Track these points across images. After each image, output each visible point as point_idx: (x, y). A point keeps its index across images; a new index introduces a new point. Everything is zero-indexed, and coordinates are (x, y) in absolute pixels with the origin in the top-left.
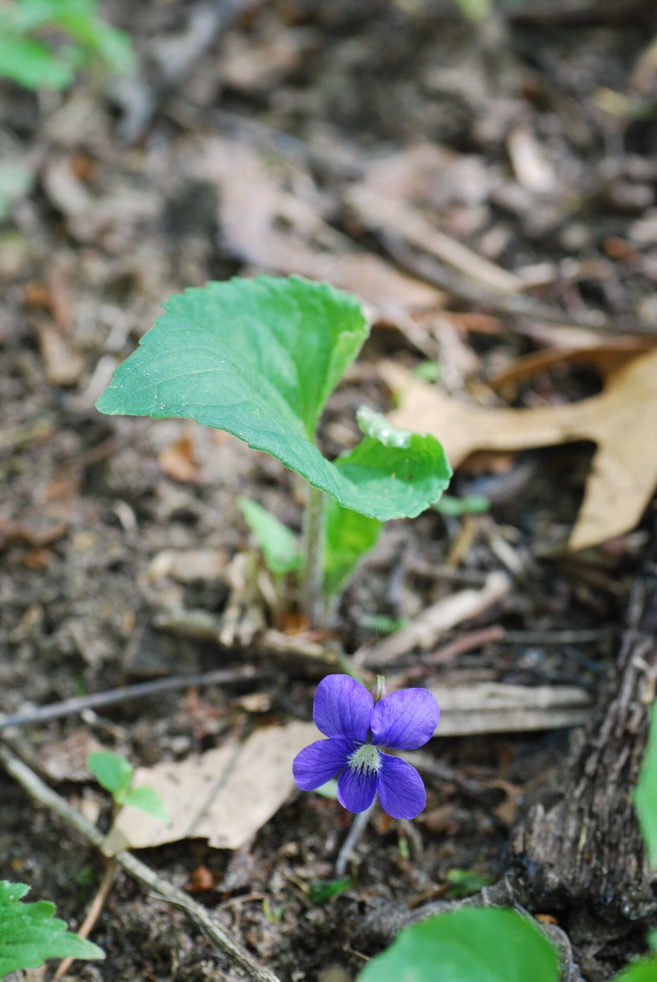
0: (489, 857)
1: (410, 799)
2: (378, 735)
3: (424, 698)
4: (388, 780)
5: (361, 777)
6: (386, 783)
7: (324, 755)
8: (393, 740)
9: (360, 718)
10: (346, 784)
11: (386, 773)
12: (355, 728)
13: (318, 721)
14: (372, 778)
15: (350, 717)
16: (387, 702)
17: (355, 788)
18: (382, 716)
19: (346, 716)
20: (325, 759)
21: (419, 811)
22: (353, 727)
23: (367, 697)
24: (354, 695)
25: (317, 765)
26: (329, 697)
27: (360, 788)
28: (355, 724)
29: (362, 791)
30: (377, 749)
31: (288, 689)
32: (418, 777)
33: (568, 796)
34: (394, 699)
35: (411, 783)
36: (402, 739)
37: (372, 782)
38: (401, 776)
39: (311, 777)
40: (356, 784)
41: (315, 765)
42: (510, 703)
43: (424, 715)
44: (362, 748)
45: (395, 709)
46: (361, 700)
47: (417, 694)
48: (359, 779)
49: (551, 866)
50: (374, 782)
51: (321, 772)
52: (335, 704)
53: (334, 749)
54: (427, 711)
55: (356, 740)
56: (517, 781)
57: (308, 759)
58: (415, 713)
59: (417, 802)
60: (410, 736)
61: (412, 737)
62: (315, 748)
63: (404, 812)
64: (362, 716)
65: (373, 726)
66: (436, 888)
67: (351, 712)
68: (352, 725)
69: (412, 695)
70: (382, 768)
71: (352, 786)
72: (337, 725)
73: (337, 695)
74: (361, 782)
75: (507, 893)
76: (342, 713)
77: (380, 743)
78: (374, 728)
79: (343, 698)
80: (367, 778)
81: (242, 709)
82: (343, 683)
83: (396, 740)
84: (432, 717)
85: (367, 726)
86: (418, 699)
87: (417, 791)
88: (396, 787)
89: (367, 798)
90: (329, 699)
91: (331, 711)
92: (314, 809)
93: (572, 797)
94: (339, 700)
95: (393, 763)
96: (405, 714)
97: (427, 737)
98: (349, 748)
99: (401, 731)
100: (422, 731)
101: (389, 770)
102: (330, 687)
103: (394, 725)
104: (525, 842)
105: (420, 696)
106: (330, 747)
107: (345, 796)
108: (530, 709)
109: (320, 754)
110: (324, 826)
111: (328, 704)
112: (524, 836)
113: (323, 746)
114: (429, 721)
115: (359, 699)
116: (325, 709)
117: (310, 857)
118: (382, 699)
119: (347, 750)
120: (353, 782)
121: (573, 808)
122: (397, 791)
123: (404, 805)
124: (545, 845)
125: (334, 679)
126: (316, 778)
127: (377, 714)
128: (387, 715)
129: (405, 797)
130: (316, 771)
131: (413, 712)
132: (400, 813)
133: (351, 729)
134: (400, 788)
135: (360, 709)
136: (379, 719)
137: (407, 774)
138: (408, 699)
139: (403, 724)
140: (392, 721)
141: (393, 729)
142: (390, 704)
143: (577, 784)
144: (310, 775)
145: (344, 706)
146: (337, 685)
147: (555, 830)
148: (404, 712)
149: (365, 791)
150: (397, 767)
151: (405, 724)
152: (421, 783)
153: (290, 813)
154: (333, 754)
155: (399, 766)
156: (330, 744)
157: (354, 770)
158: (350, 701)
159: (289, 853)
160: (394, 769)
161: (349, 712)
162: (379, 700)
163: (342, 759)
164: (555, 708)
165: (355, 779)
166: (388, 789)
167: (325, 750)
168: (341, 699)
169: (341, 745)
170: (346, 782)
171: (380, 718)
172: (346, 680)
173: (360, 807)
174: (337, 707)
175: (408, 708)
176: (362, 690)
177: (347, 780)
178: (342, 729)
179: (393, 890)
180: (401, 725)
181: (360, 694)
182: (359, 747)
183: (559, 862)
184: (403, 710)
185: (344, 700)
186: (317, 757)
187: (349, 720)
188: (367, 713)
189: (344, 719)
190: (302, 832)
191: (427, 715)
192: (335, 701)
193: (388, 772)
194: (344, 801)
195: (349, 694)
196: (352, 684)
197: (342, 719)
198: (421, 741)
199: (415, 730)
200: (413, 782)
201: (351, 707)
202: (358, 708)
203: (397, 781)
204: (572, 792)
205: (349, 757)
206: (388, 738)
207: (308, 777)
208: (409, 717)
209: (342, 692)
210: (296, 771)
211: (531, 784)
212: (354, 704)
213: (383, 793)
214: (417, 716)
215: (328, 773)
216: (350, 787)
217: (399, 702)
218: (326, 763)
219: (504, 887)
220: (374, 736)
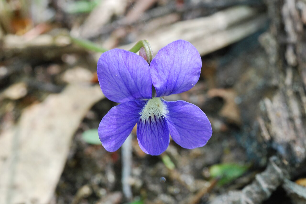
0: (232, 149)
1: (199, 130)
2: (159, 88)
3: (184, 47)
4: (177, 122)
5: (152, 125)
6: (175, 124)
7: (121, 118)
8: (172, 88)
9: (142, 80)
10: (142, 135)
11: (174, 116)
12: (140, 89)
13: (106, 93)
14: (161, 123)
15: (133, 81)
16: (157, 59)
17: (150, 135)
18: (158, 72)
19: (129, 81)
20: (122, 121)
21: (208, 137)
22: (138, 89)
23: (141, 61)
24: (130, 62)
25: (118, 128)
26: (110, 71)
27: (154, 134)
28: (139, 86)
29: (157, 136)
30: (161, 99)
31: (33, 74)
32: (200, 111)
33: (281, 86)
34: (162, 55)
35: (196, 118)
36: (178, 85)
37: (162, 126)
38: (187, 114)
39: (115, 139)
40: (150, 132)
41: (117, 129)
42: (199, 33)
43: (189, 60)
44: (148, 103)
45: (166, 63)
46: (137, 65)
47: (177, 45)
48: (151, 128)
49: (294, 141)
50: (164, 126)
51: (122, 133)
52: (117, 75)
53: (127, 111)
54: (190, 56)
55: (144, 98)
56: (227, 86)
57: (109, 126)
58: (182, 60)
59: (205, 131)
60: (184, 81)
61: (185, 81)
62: (112, 115)
63: (196, 142)
64: (143, 78)
65: (154, 83)
66: (207, 185)
67: (132, 77)
68: (137, 87)
69: (174, 47)
70: (169, 113)
71: (147, 135)
72: (123, 91)
73: (116, 68)
74: (153, 129)
75: (278, 174)
76: (125, 81)
77: (163, 94)
78: (155, 84)
79: (122, 68)
80: (156, 125)
81: (7, 100)
82: (117, 56)
83: (174, 88)
84: (195, 60)
85: (150, 84)
86: (179, 49)
87: (202, 123)
88: (184, 124)
89: (163, 141)
90: (111, 73)
91: (116, 82)
92: (90, 155)
93: (285, 86)
94: (119, 71)
95: (177, 107)
96: (175, 65)
97: (196, 77)
98: (138, 106)
99: (176, 79)
100: (191, 74)
101: (175, 113)
102: (108, 62)
103: (169, 76)
104: (268, 130)
105: (180, 46)
106: (123, 111)
107: (145, 145)
108: (215, 32)
109: (117, 119)
110: (100, 165)
111: (110, 76)
112: (266, 126)
113: (117, 111)
114: (194, 64)
115: (136, 64)
116: (109, 81)
117: (102, 192)
118: (153, 58)
119: (138, 108)
120: (147, 131)
121: (290, 93)
122: (186, 127)
123: (195, 137)
124: (281, 128)
125: (108, 55)
126: (119, 138)
127: (153, 72)
128: (161, 70)
129: (193, 130)
130: (118, 133)
131: (180, 61)
132: (193, 144)
133: (137, 91)
134: (188, 124)
135: (139, 72)
136: (156, 75)
137: (191, 111)
138: (172, 52)
139: (176, 73)
140: (167, 73)
141: (169, 79)
142: (160, 60)
143: (285, 74)
144: (114, 138)
145: (125, 74)
146: (113, 59)
147: (284, 115)
148: (173, 63)
149: (158, 135)
150: (181, 109)
151: (177, 73)
152: (204, 115)
153: (73, 164)
154: (127, 115)
155: (182, 107)
156: (123, 108)
157: (144, 122)
158: (128, 69)
159: (86, 195)
160: (179, 111)
161: (131, 78)
162: (151, 61)
163: (135, 116)
164: (232, 26)
165: (147, 129)
166: (179, 128)
167: (120, 114)
168: (120, 69)
169: (133, 106)
170: (142, 133)
171: (156, 73)
172: (118, 53)
173: (159, 149)
174: (119, 76)
175: (175, 58)
176: (134, 57)
177: (142, 131)
178: (129, 92)
179: (173, 196)
180: (175, 74)
181: (135, 60)
182: (146, 102)
183: (298, 136)
184: (172, 62)
185: (124, 69)
186: (115, 122)
187: (133, 84)
188: (146, 74)
189: (128, 84)
190: (87, 175)
191: (191, 60)
192: (116, 73)
193: (175, 115)
194: (146, 149)
195: (125, 63)
196: (124, 54)
197: (126, 85)
198: (193, 82)
199: (186, 74)
200: (198, 116)
201: (131, 74)
202: (138, 72)
203: (184, 120)
204: (283, 82)
205: (140, 113)
206: (168, 88)
207: (113, 140)
208: (178, 66)
209: (119, 63)
210: (102, 138)
211: (239, 86)
212: (132, 70)
213: (175, 132)
214: (184, 63)
215: (127, 131)
216: (146, 136)
217: (166, 57)
218: (124, 124)
219: (274, 171)
220: (157, 90)
